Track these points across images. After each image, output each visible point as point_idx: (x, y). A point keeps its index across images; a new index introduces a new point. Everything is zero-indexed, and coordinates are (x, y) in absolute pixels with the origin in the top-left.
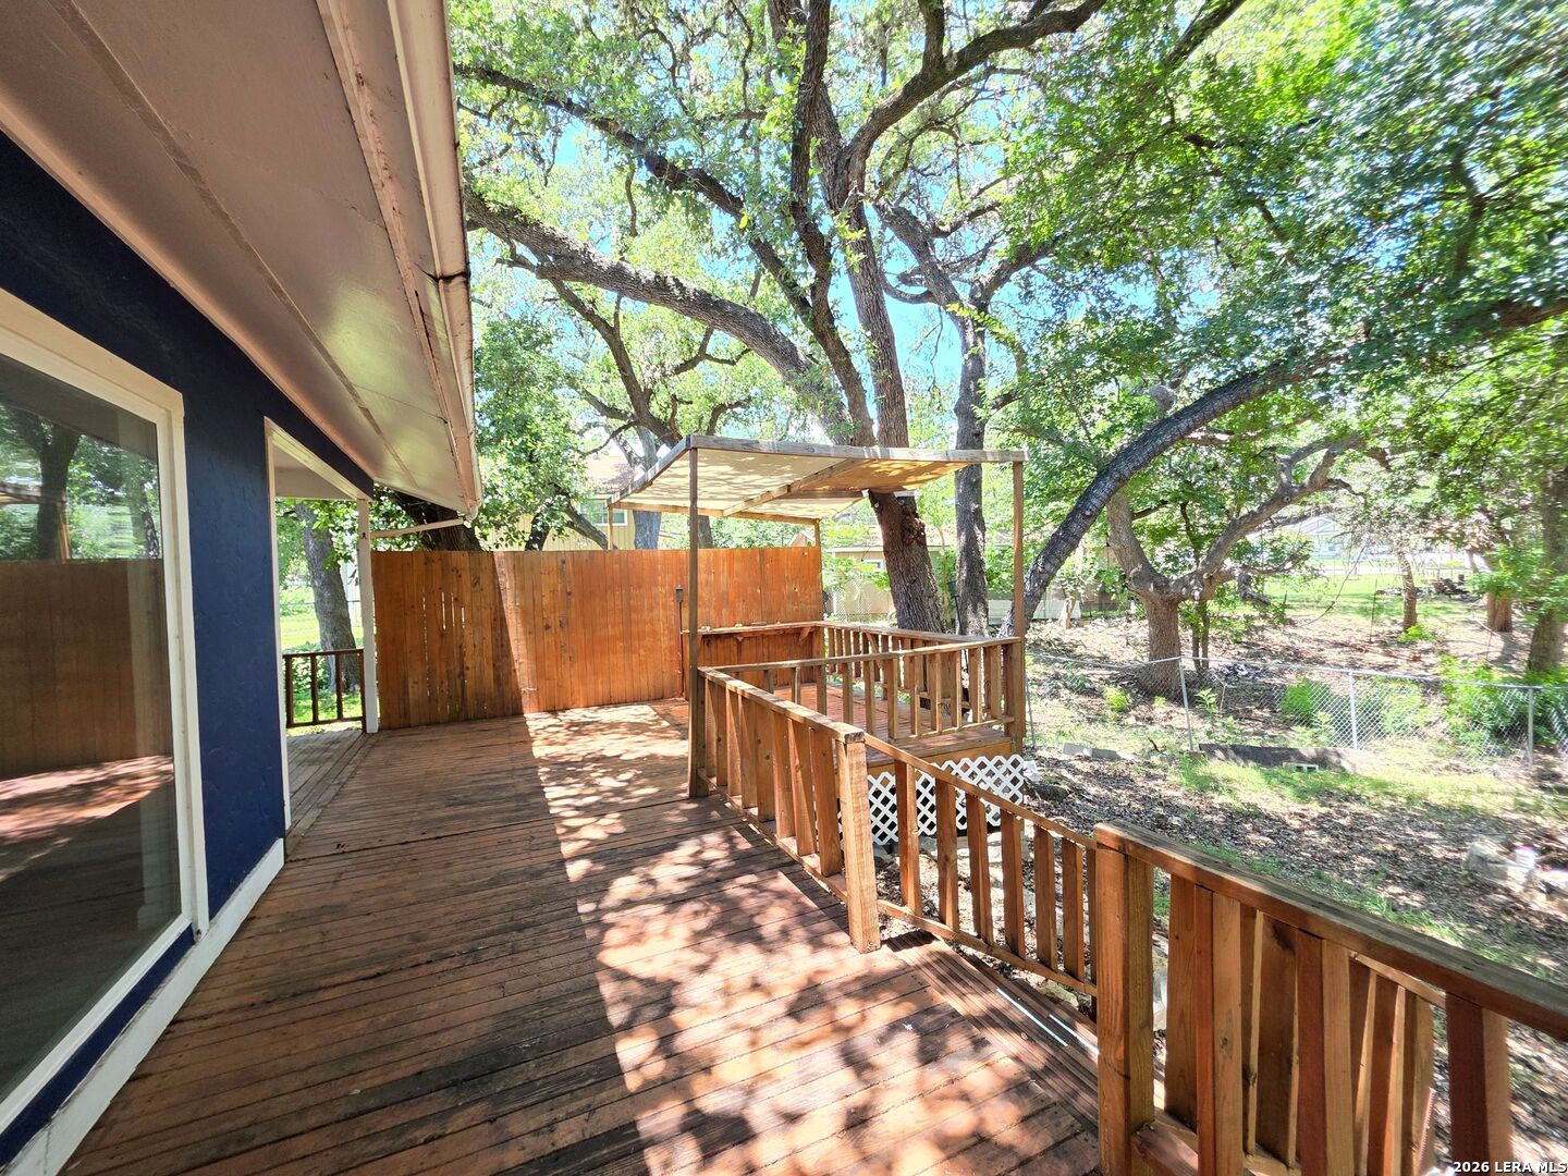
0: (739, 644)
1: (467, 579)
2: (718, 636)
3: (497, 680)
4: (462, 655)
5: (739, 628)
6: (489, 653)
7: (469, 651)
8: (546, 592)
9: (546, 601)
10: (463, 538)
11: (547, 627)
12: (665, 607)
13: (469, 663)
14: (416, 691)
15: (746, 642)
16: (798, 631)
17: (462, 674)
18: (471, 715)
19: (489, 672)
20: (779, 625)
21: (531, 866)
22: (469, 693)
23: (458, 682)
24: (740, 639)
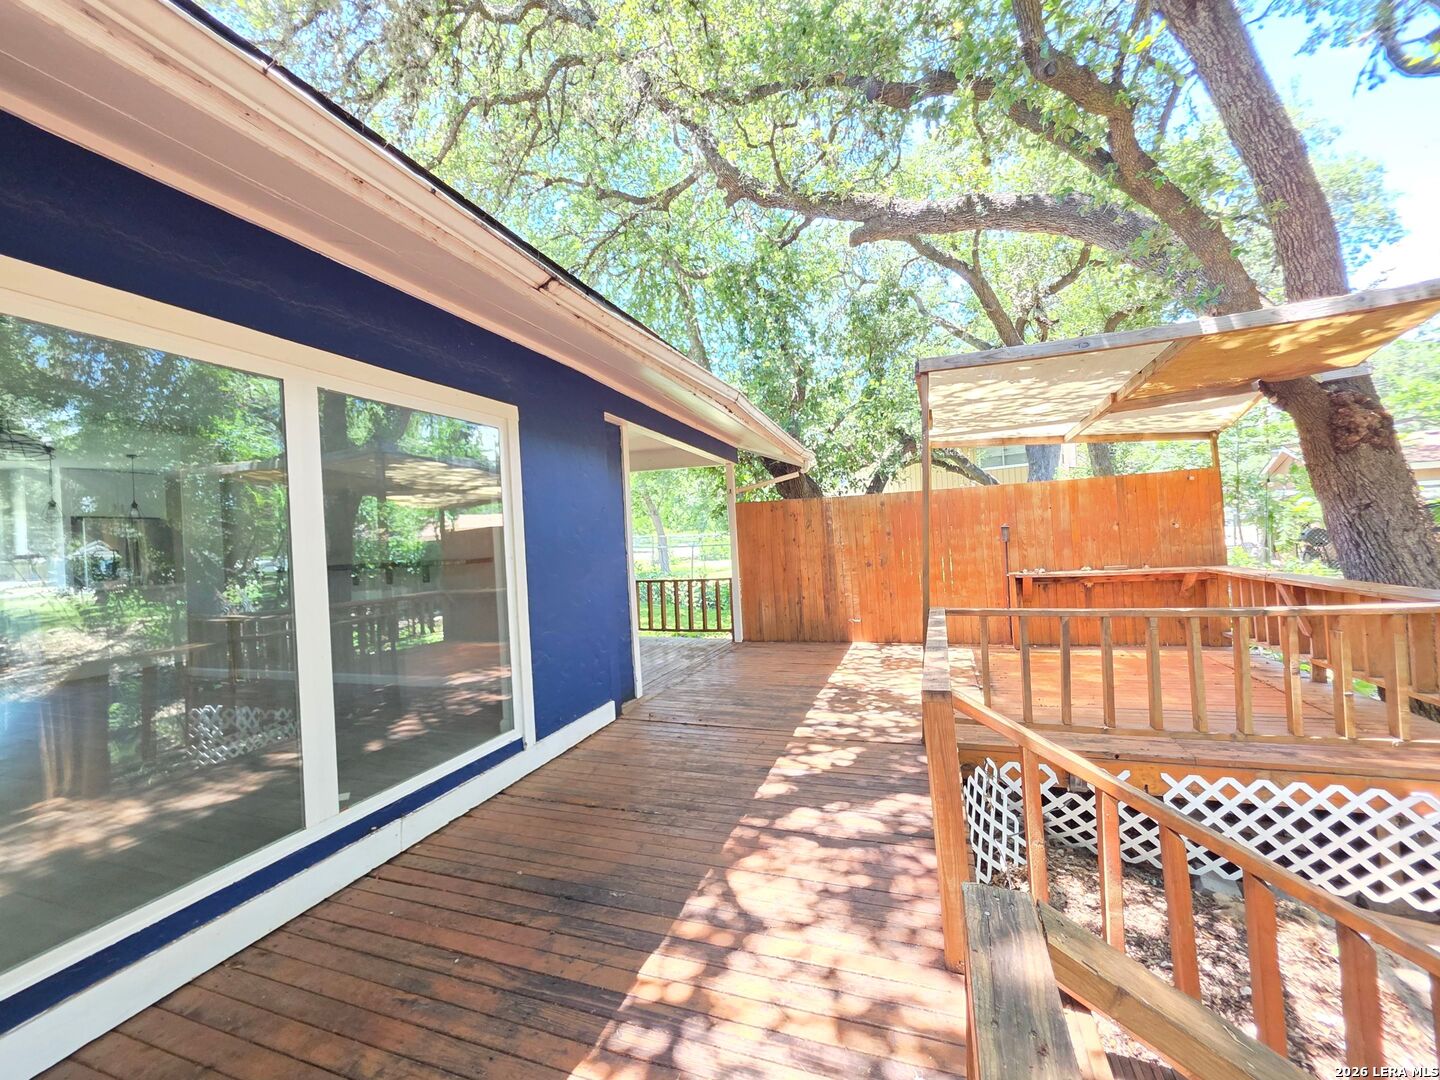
0: (1088, 591)
1: (802, 522)
2: (1056, 580)
3: (827, 609)
4: (800, 586)
5: (1086, 571)
6: (820, 585)
7: (805, 583)
8: (866, 532)
9: (867, 541)
10: (806, 487)
11: (869, 565)
12: (990, 546)
13: (805, 594)
14: (767, 614)
15: (1098, 589)
16: (1179, 579)
17: (799, 602)
18: (807, 637)
19: (821, 603)
20: (1146, 570)
21: (740, 765)
22: (805, 621)
23: (797, 609)
24: (1089, 585)
